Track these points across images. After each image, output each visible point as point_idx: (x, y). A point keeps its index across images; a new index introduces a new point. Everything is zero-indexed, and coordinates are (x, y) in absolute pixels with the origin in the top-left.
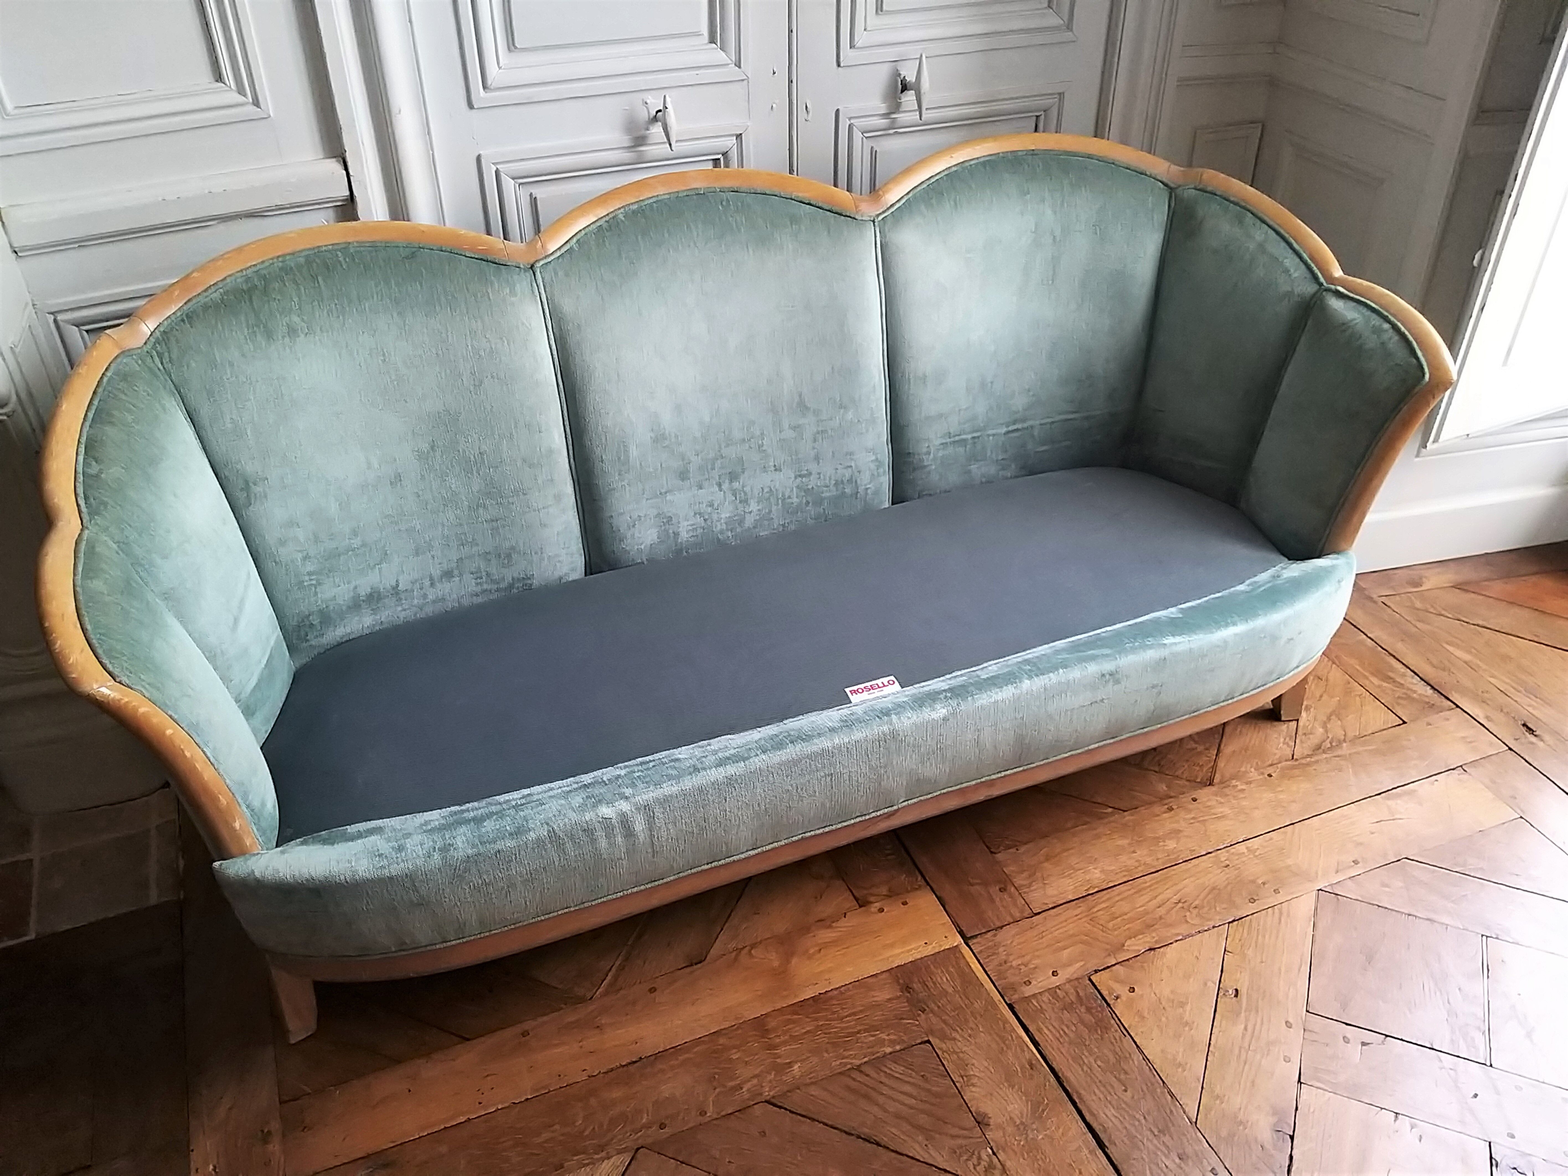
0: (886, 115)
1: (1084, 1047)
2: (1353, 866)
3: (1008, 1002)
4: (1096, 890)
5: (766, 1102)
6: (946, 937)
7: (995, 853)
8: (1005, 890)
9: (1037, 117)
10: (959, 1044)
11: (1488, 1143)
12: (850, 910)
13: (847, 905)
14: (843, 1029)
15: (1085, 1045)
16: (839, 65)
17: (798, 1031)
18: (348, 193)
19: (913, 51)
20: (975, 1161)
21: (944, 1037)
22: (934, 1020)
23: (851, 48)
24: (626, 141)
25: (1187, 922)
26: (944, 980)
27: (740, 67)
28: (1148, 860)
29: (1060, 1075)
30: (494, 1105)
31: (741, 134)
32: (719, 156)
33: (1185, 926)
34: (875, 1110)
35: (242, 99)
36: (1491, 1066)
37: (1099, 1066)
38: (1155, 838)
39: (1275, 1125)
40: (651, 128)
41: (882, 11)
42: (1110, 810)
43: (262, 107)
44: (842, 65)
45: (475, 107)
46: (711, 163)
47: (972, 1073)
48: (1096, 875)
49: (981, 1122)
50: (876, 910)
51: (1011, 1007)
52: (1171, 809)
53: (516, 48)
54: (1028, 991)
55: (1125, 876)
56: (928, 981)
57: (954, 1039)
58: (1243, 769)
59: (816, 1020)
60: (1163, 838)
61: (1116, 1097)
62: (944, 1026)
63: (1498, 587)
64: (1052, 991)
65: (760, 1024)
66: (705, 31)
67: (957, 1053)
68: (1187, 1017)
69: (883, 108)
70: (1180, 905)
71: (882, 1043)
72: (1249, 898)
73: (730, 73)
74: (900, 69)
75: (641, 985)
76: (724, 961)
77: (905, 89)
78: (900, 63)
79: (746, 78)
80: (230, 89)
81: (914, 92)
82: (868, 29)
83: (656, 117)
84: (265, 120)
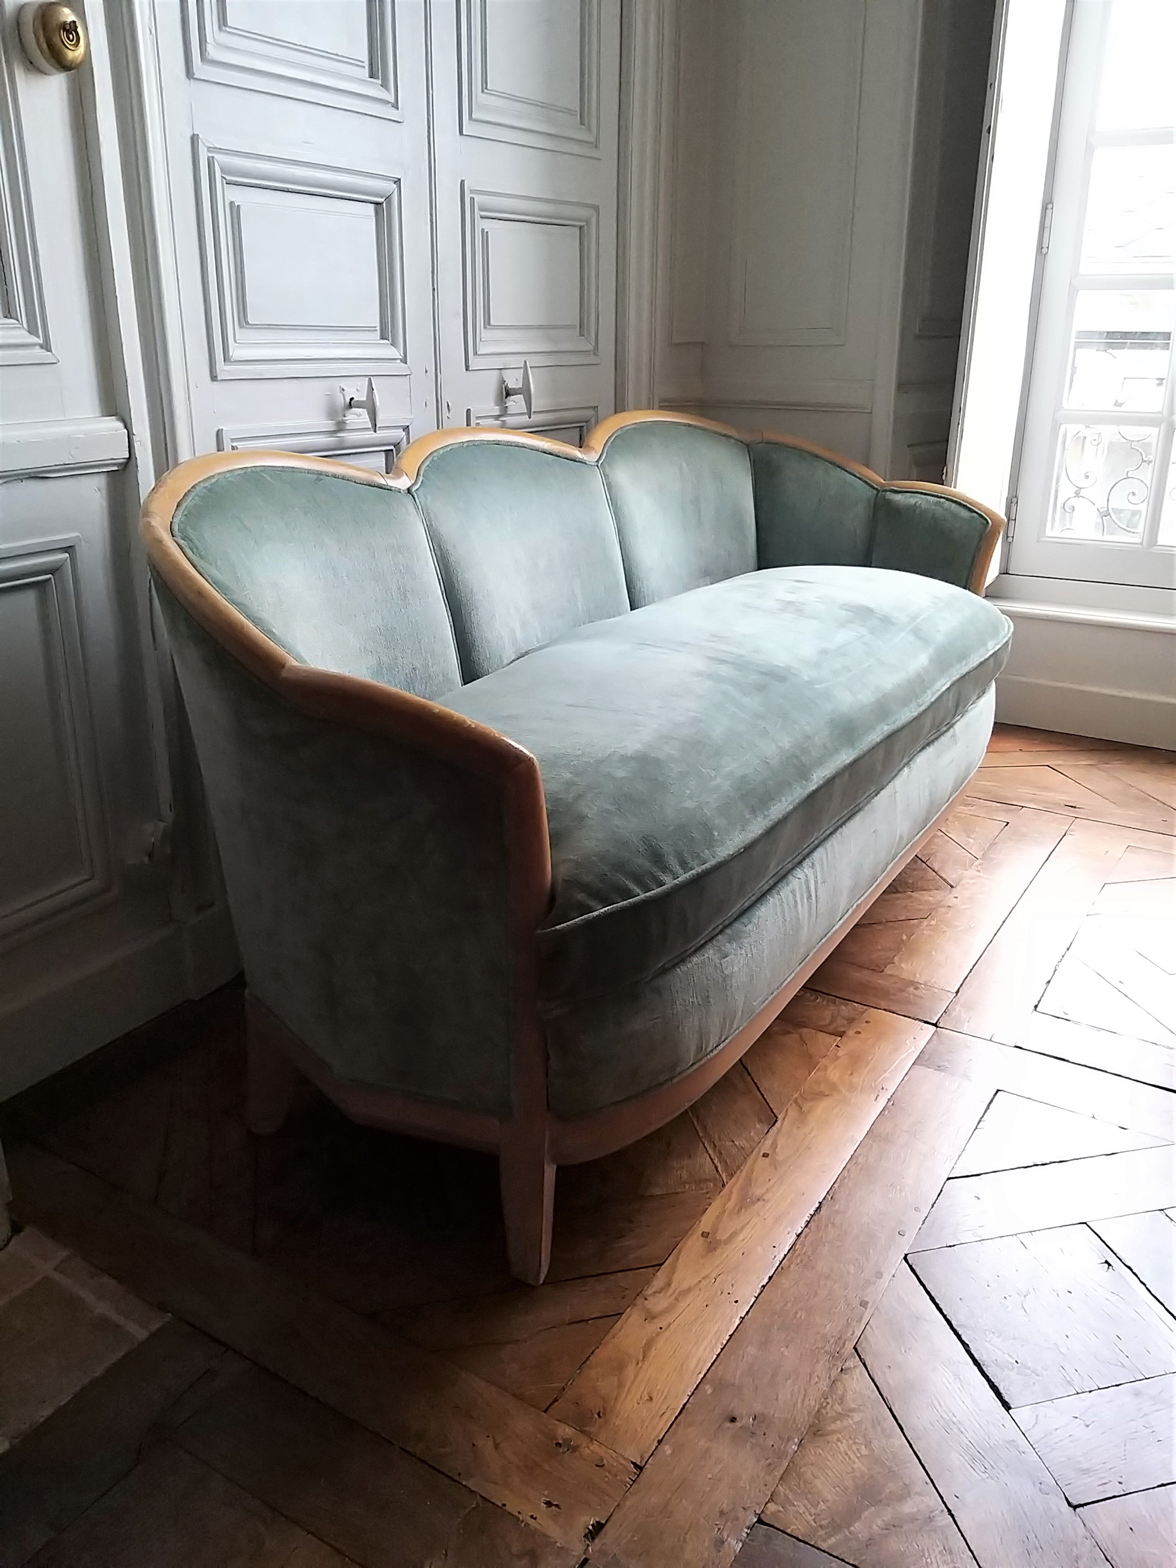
3: (1011, 1045)
6: (921, 1029)
7: (883, 971)
8: (919, 988)
9: (581, 427)
12: (837, 1041)
13: (831, 1040)
17: (905, 1128)
18: (127, 456)
23: (474, 354)
24: (330, 425)
27: (406, 363)
30: (750, 1296)
31: (408, 426)
32: (392, 447)
35: (34, 339)
40: (347, 415)
41: (489, 325)
43: (53, 351)
44: (470, 369)
45: (219, 378)
46: (383, 454)
49: (1092, 1116)
50: (854, 1034)
52: (951, 907)
53: (247, 323)
66: (379, 327)
69: (496, 411)
73: (398, 368)
74: (504, 377)
75: (752, 1157)
76: (793, 1112)
77: (508, 394)
78: (503, 371)
79: (410, 373)
80: (21, 326)
81: (522, 396)
82: (482, 340)
83: (351, 405)
84: (52, 365)
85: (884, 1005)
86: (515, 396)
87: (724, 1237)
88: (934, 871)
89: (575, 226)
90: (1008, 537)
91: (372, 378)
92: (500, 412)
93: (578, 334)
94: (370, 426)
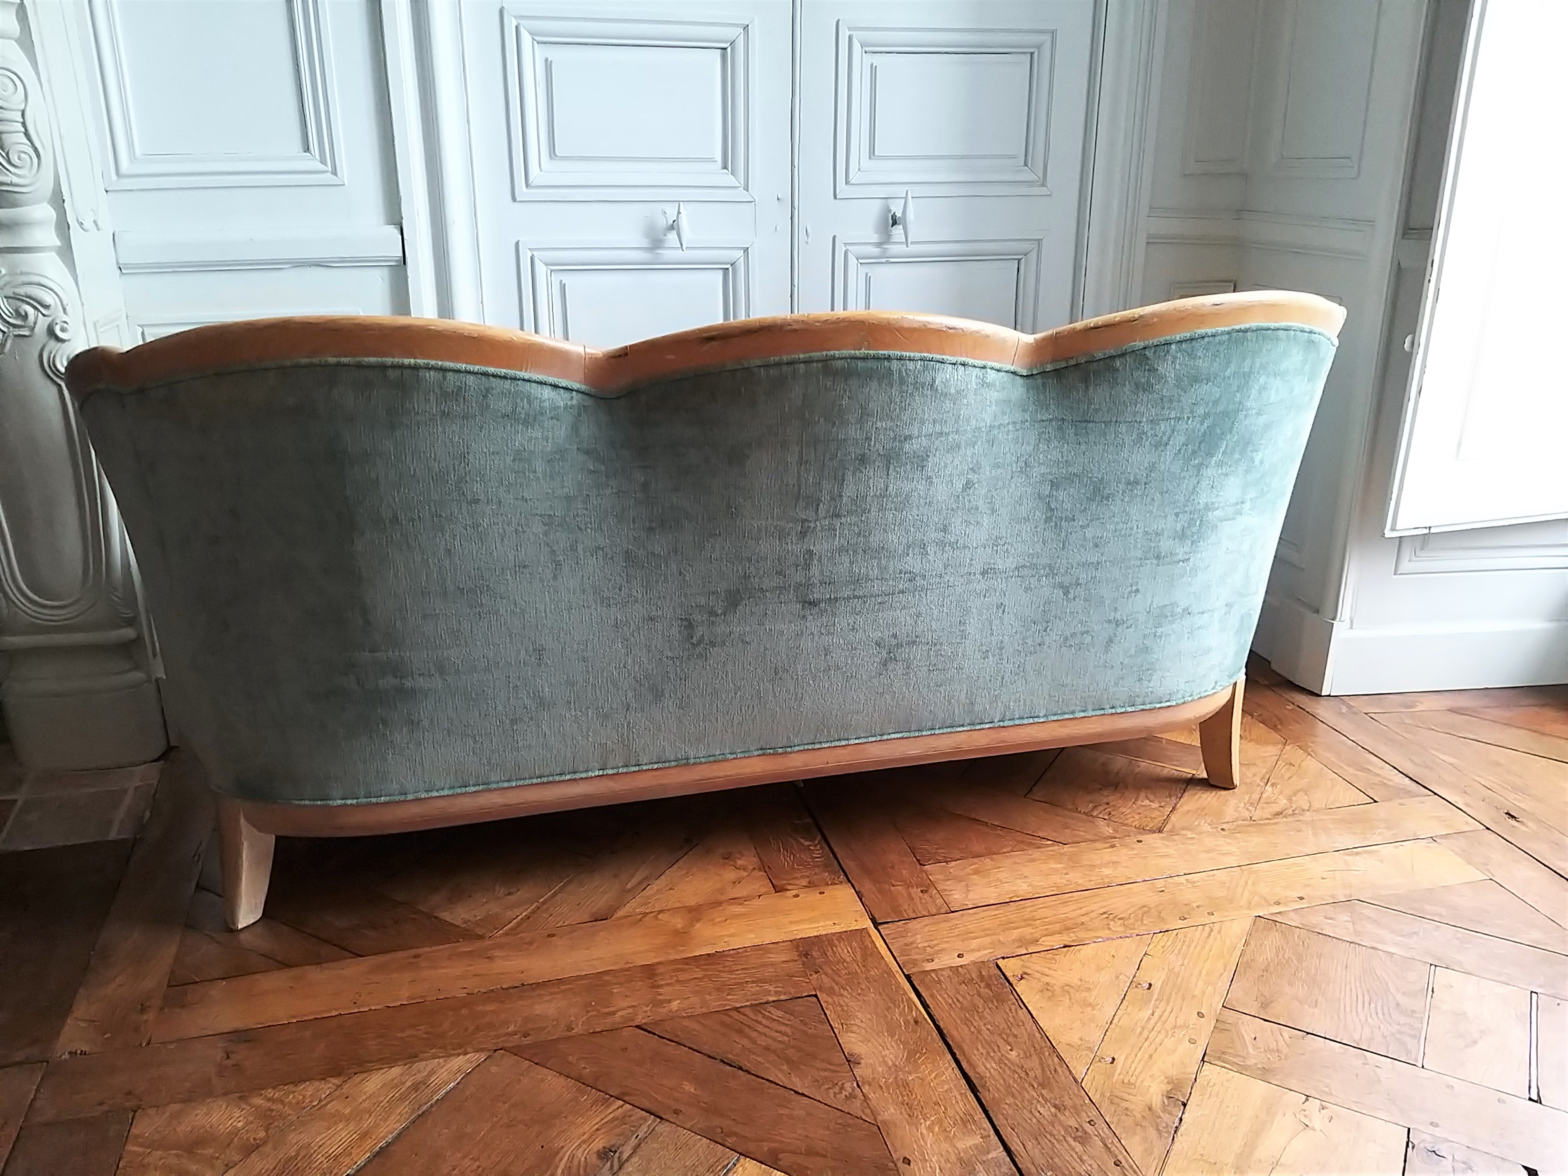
0: (879, 245)
1: (976, 1013)
2: (1297, 901)
3: (906, 973)
4: (1019, 899)
5: (636, 1026)
6: (856, 921)
7: (924, 865)
8: (927, 891)
9: (1019, 261)
10: (845, 999)
11: (1407, 1129)
12: (766, 893)
13: (763, 890)
14: (730, 979)
15: (978, 1012)
16: (835, 198)
17: (686, 977)
18: (401, 255)
19: (901, 191)
20: (837, 1089)
21: (831, 992)
22: (825, 979)
23: (846, 184)
24: (645, 243)
25: (1110, 929)
26: (844, 951)
27: (747, 191)
28: (1080, 881)
29: (945, 1032)
30: (368, 1006)
31: (747, 248)
32: (728, 266)
33: (1108, 932)
34: (745, 1042)
35: (325, 168)
36: (1423, 1067)
37: (988, 1029)
38: (1090, 866)
39: (1168, 1092)
40: (668, 235)
41: (874, 156)
42: (1049, 842)
43: (340, 177)
44: (838, 197)
45: (518, 200)
46: (721, 272)
47: (853, 1022)
48: (1023, 888)
49: (851, 1061)
50: (791, 895)
51: (908, 977)
52: (1113, 846)
53: (556, 156)
54: (929, 967)
55: (1053, 891)
56: (828, 950)
57: (842, 995)
58: (1196, 823)
59: (706, 970)
60: (1101, 866)
61: (999, 1054)
62: (834, 984)
63: (1495, 713)
64: (955, 969)
65: (649, 971)
66: (719, 157)
67: (841, 1006)
68: (1091, 1000)
69: (875, 238)
70: (1105, 916)
71: (768, 993)
72: (1181, 916)
73: (736, 195)
74: (890, 205)
77: (894, 223)
78: (889, 200)
79: (753, 200)
80: (315, 158)
81: (902, 225)
82: (860, 170)
83: (673, 225)
84: (340, 187)
85: (867, 888)
86: (898, 225)
87: (422, 965)
88: (1172, 811)
89: (1025, 53)
91: (681, 203)
92: (882, 239)
93: (1021, 164)
94: (678, 246)
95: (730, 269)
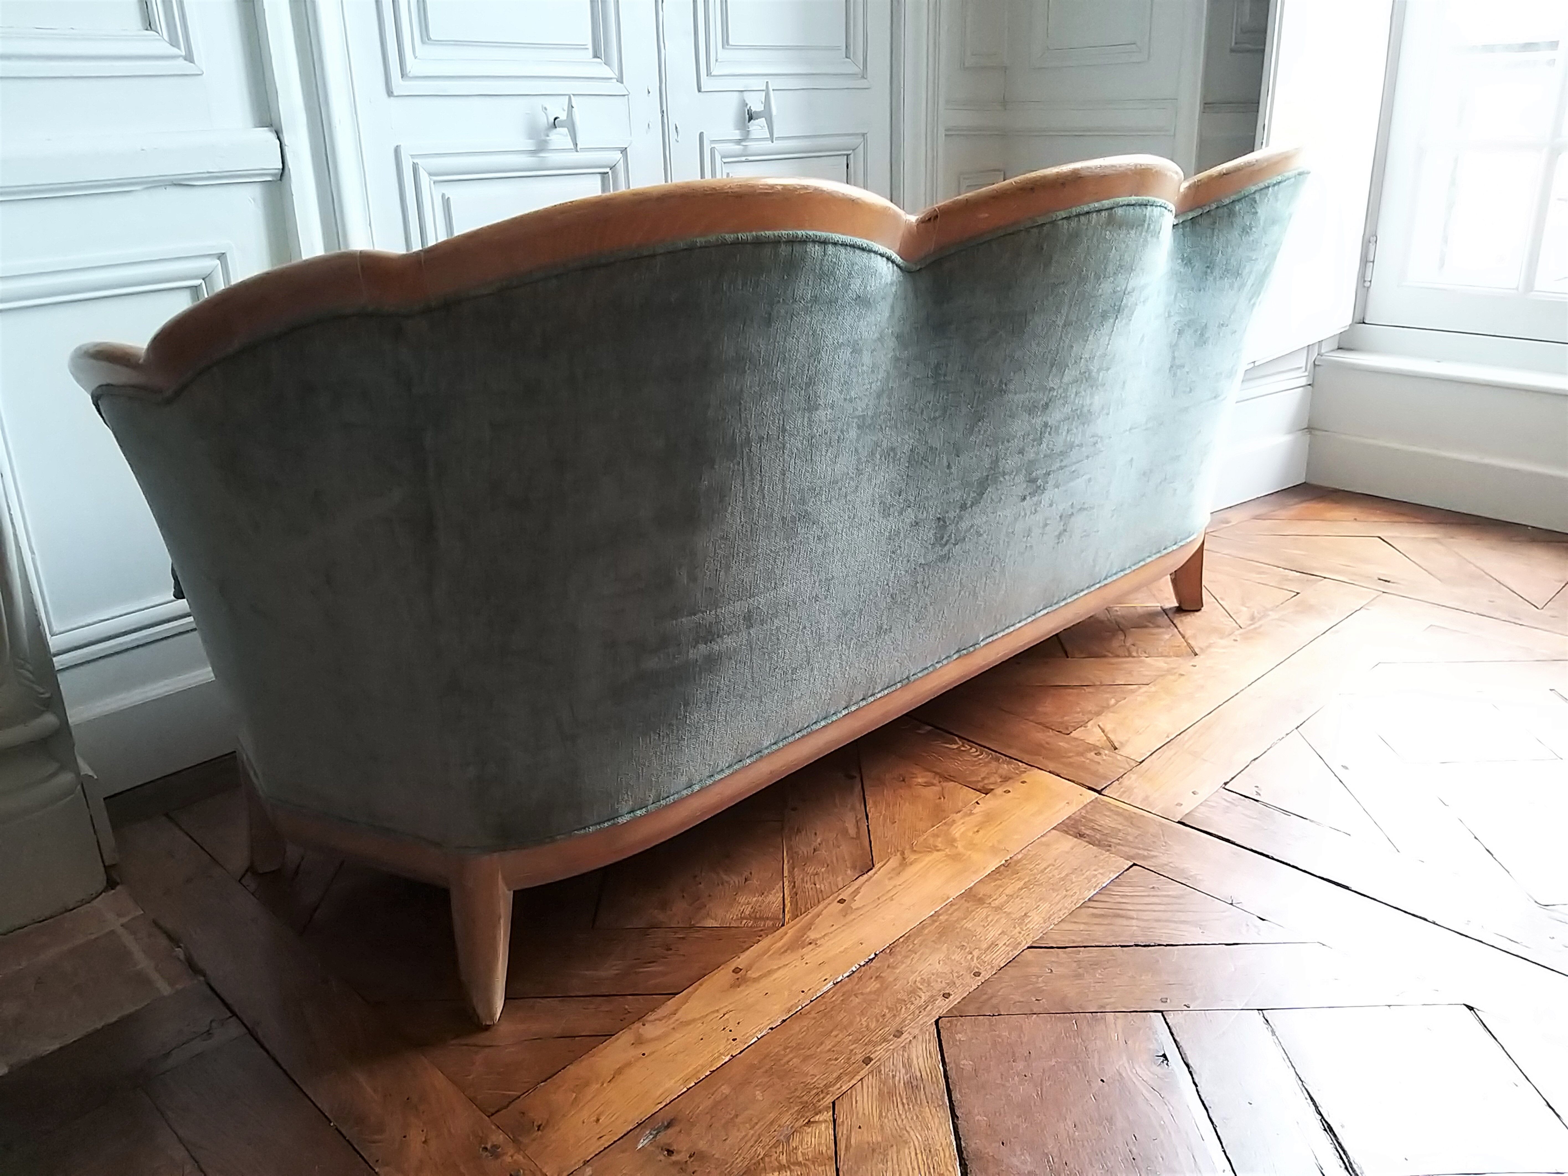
0: (739, 142)
3: (1175, 821)
4: (1175, 734)
5: (1029, 948)
6: (1080, 795)
7: (1069, 734)
8: (1099, 753)
9: (848, 155)
10: (1163, 858)
12: (979, 798)
13: (973, 796)
14: (1050, 878)
15: (1265, 829)
17: (1008, 891)
18: (281, 166)
19: (759, 84)
20: (1253, 929)
21: (1146, 858)
22: (1125, 849)
23: (707, 75)
24: (530, 145)
25: (1264, 736)
26: (1108, 822)
27: (622, 82)
28: (1197, 708)
29: (1264, 853)
31: (626, 149)
32: (608, 170)
34: (1134, 922)
35: (174, 51)
37: (1289, 839)
38: (1188, 694)
40: (550, 135)
41: (728, 45)
42: (1135, 685)
43: (196, 62)
44: (703, 90)
45: (395, 94)
46: (599, 177)
47: (1193, 873)
48: (1166, 726)
49: (1231, 903)
50: (1002, 793)
51: (1181, 823)
52: (1182, 675)
53: (429, 39)
54: (1183, 809)
55: (1190, 721)
56: (1093, 826)
57: (1155, 856)
58: (1211, 641)
59: (1020, 879)
60: (1195, 692)
62: (1136, 850)
63: (1284, 513)
64: (1205, 804)
65: (972, 896)
66: (591, 47)
67: (1166, 865)
69: (737, 135)
70: (1248, 727)
71: (1094, 878)
72: (1295, 710)
73: (614, 87)
74: (746, 99)
75: (826, 901)
76: (894, 862)
77: (751, 118)
78: (744, 93)
79: (627, 93)
80: (160, 38)
81: (764, 119)
82: (719, 60)
83: (555, 123)
84: (197, 77)
85: (1052, 766)
86: (759, 120)
87: (754, 976)
88: (1184, 637)
90: (1365, 281)
91: (573, 97)
92: (742, 136)
93: (844, 56)
94: (572, 147)
95: (610, 173)
